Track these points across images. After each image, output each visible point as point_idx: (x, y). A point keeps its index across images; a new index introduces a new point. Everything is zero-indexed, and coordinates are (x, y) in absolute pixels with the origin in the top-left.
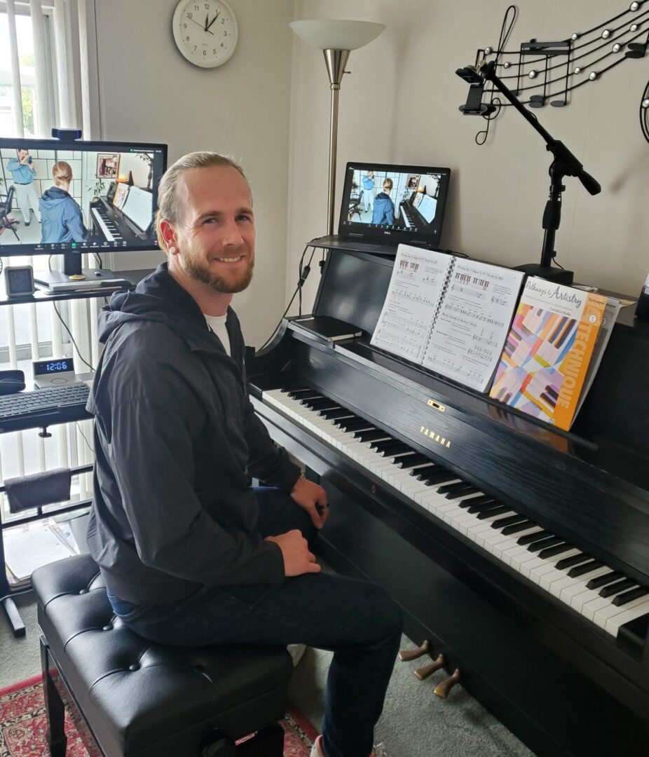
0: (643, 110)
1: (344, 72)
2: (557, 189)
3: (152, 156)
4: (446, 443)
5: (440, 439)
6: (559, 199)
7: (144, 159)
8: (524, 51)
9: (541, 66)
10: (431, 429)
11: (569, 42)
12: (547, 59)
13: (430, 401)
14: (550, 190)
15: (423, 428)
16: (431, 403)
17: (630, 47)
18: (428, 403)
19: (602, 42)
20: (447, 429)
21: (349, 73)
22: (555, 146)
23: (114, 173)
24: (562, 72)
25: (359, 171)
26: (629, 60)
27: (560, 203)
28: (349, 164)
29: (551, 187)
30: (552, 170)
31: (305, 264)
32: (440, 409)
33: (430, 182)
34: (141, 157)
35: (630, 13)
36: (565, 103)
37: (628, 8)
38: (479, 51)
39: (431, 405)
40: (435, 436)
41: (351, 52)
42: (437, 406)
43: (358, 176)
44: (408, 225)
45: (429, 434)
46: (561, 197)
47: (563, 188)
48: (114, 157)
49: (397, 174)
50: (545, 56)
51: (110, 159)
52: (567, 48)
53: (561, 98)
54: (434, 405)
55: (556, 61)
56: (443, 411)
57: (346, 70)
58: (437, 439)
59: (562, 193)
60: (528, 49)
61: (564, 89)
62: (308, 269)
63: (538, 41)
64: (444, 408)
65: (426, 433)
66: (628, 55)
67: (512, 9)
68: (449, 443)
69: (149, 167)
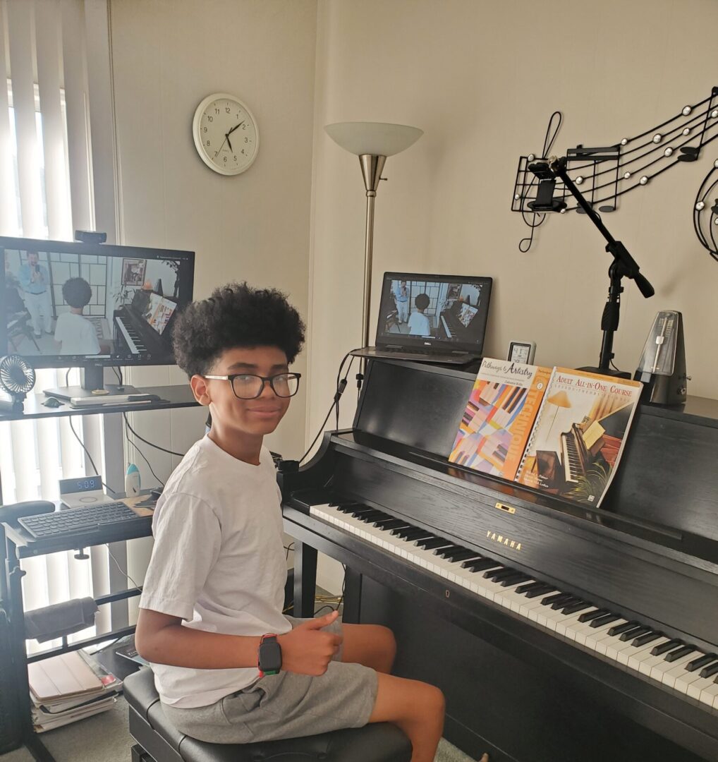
0: (697, 212)
1: (380, 179)
2: (616, 290)
3: (178, 263)
4: (516, 545)
5: (509, 542)
6: (618, 301)
7: (171, 266)
8: (570, 157)
9: (589, 172)
10: (498, 534)
11: (618, 147)
12: (594, 164)
13: (497, 504)
14: (610, 291)
15: (489, 533)
16: (499, 506)
17: (682, 150)
18: (496, 507)
19: (653, 146)
20: (516, 531)
21: (386, 179)
22: (615, 247)
23: (140, 280)
24: (612, 177)
25: (397, 281)
26: (681, 163)
27: (619, 304)
28: (386, 274)
29: (610, 288)
30: (612, 271)
31: (342, 377)
32: (510, 511)
33: (472, 292)
34: (168, 264)
35: (682, 117)
36: (614, 209)
37: (680, 113)
38: (521, 158)
39: (500, 507)
40: (504, 540)
41: (388, 158)
42: (508, 509)
43: (396, 285)
44: (449, 335)
45: (497, 538)
46: (619, 298)
47: (622, 290)
48: (140, 262)
49: (438, 284)
50: (593, 162)
51: (136, 265)
52: (616, 154)
53: (611, 203)
54: (503, 507)
55: (603, 166)
56: (513, 513)
57: (382, 177)
58: (506, 542)
59: (621, 294)
60: (575, 155)
61: (614, 194)
62: (344, 382)
63: (585, 146)
64: (514, 510)
65: (493, 537)
66: (681, 159)
67: (557, 115)
68: (519, 545)
69: (176, 275)
